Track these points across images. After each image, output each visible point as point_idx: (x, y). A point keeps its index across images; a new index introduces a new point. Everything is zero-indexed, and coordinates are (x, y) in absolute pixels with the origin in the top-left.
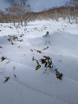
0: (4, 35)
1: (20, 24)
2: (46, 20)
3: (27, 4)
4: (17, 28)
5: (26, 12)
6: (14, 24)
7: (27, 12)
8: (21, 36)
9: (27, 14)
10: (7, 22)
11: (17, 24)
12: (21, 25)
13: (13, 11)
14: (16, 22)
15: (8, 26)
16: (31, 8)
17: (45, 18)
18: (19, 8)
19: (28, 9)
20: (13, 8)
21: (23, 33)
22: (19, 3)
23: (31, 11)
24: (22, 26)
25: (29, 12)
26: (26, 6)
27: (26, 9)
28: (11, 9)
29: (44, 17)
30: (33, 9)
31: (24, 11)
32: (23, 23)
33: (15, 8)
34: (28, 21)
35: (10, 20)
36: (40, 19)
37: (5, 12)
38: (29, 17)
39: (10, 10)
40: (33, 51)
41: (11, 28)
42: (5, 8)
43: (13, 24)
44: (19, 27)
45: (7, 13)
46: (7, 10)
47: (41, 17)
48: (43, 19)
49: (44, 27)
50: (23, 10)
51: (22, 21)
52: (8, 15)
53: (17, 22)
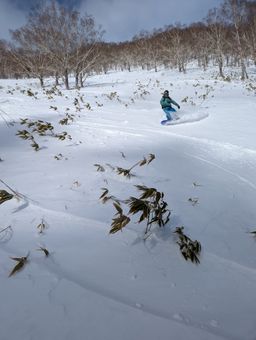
0: (8, 119)
1: (60, 81)
2: (146, 67)
3: (82, 15)
4: (52, 95)
5: (79, 42)
6: (42, 83)
7: (83, 44)
8: (64, 122)
9: (83, 50)
10: (17, 76)
11: (50, 81)
12: (64, 87)
13: (37, 39)
14: (48, 76)
15: (23, 89)
16: (96, 28)
17: (143, 60)
18: (56, 28)
19: (87, 34)
20: (37, 30)
21: (70, 112)
22: (55, 13)
23: (97, 38)
24: (68, 88)
25: (89, 42)
26: (79, 22)
27: (80, 34)
28: (29, 32)
29: (140, 58)
30: (104, 32)
31: (75, 38)
32: (72, 79)
33: (44, 31)
34: (87, 71)
35: (29, 69)
36: (125, 64)
37: (12, 41)
38: (89, 58)
39: (26, 37)
40: (103, 170)
41: (30, 94)
42: (11, 31)
43: (38, 81)
44: (56, 92)
45: (18, 45)
46: (16, 35)
47: (129, 58)
48: (135, 65)
49: (140, 92)
50: (70, 36)
51: (66, 74)
52: (21, 51)
53: (52, 74)
